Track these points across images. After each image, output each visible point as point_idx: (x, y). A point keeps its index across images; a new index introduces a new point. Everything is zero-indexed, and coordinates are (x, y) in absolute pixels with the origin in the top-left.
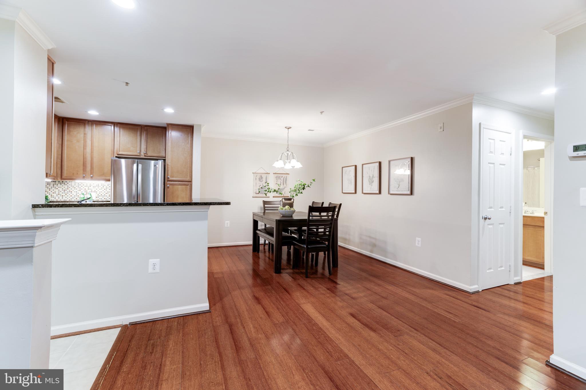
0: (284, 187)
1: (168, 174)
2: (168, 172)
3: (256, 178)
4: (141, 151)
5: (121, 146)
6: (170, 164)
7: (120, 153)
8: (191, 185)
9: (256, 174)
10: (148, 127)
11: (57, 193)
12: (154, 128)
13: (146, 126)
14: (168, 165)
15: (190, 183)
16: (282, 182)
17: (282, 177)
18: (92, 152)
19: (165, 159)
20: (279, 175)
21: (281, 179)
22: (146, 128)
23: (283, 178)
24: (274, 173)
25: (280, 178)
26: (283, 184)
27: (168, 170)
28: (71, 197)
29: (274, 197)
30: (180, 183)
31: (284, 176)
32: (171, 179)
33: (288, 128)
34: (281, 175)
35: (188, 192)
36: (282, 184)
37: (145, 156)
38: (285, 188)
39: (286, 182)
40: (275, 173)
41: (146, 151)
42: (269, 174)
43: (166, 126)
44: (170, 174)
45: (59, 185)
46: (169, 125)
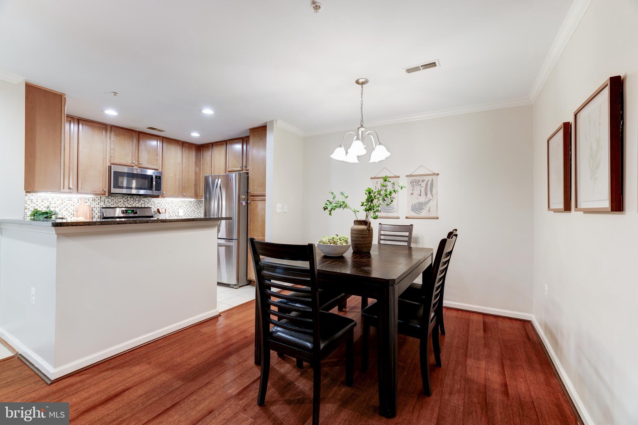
0: (427, 200)
1: (249, 188)
3: (376, 186)
4: (242, 165)
5: (230, 162)
7: (230, 170)
8: (265, 199)
9: (376, 180)
10: (247, 139)
14: (250, 178)
16: (423, 190)
17: (423, 181)
20: (417, 178)
21: (420, 185)
23: (425, 182)
24: (407, 176)
25: (419, 183)
26: (426, 194)
27: (250, 183)
29: (407, 218)
30: (260, 197)
31: (426, 178)
32: (252, 193)
33: (363, 83)
34: (421, 178)
35: (263, 208)
36: (423, 193)
37: (246, 170)
38: (429, 201)
39: (431, 191)
40: (410, 176)
41: (246, 165)
42: (399, 177)
43: (247, 134)
44: (251, 187)
46: (250, 130)
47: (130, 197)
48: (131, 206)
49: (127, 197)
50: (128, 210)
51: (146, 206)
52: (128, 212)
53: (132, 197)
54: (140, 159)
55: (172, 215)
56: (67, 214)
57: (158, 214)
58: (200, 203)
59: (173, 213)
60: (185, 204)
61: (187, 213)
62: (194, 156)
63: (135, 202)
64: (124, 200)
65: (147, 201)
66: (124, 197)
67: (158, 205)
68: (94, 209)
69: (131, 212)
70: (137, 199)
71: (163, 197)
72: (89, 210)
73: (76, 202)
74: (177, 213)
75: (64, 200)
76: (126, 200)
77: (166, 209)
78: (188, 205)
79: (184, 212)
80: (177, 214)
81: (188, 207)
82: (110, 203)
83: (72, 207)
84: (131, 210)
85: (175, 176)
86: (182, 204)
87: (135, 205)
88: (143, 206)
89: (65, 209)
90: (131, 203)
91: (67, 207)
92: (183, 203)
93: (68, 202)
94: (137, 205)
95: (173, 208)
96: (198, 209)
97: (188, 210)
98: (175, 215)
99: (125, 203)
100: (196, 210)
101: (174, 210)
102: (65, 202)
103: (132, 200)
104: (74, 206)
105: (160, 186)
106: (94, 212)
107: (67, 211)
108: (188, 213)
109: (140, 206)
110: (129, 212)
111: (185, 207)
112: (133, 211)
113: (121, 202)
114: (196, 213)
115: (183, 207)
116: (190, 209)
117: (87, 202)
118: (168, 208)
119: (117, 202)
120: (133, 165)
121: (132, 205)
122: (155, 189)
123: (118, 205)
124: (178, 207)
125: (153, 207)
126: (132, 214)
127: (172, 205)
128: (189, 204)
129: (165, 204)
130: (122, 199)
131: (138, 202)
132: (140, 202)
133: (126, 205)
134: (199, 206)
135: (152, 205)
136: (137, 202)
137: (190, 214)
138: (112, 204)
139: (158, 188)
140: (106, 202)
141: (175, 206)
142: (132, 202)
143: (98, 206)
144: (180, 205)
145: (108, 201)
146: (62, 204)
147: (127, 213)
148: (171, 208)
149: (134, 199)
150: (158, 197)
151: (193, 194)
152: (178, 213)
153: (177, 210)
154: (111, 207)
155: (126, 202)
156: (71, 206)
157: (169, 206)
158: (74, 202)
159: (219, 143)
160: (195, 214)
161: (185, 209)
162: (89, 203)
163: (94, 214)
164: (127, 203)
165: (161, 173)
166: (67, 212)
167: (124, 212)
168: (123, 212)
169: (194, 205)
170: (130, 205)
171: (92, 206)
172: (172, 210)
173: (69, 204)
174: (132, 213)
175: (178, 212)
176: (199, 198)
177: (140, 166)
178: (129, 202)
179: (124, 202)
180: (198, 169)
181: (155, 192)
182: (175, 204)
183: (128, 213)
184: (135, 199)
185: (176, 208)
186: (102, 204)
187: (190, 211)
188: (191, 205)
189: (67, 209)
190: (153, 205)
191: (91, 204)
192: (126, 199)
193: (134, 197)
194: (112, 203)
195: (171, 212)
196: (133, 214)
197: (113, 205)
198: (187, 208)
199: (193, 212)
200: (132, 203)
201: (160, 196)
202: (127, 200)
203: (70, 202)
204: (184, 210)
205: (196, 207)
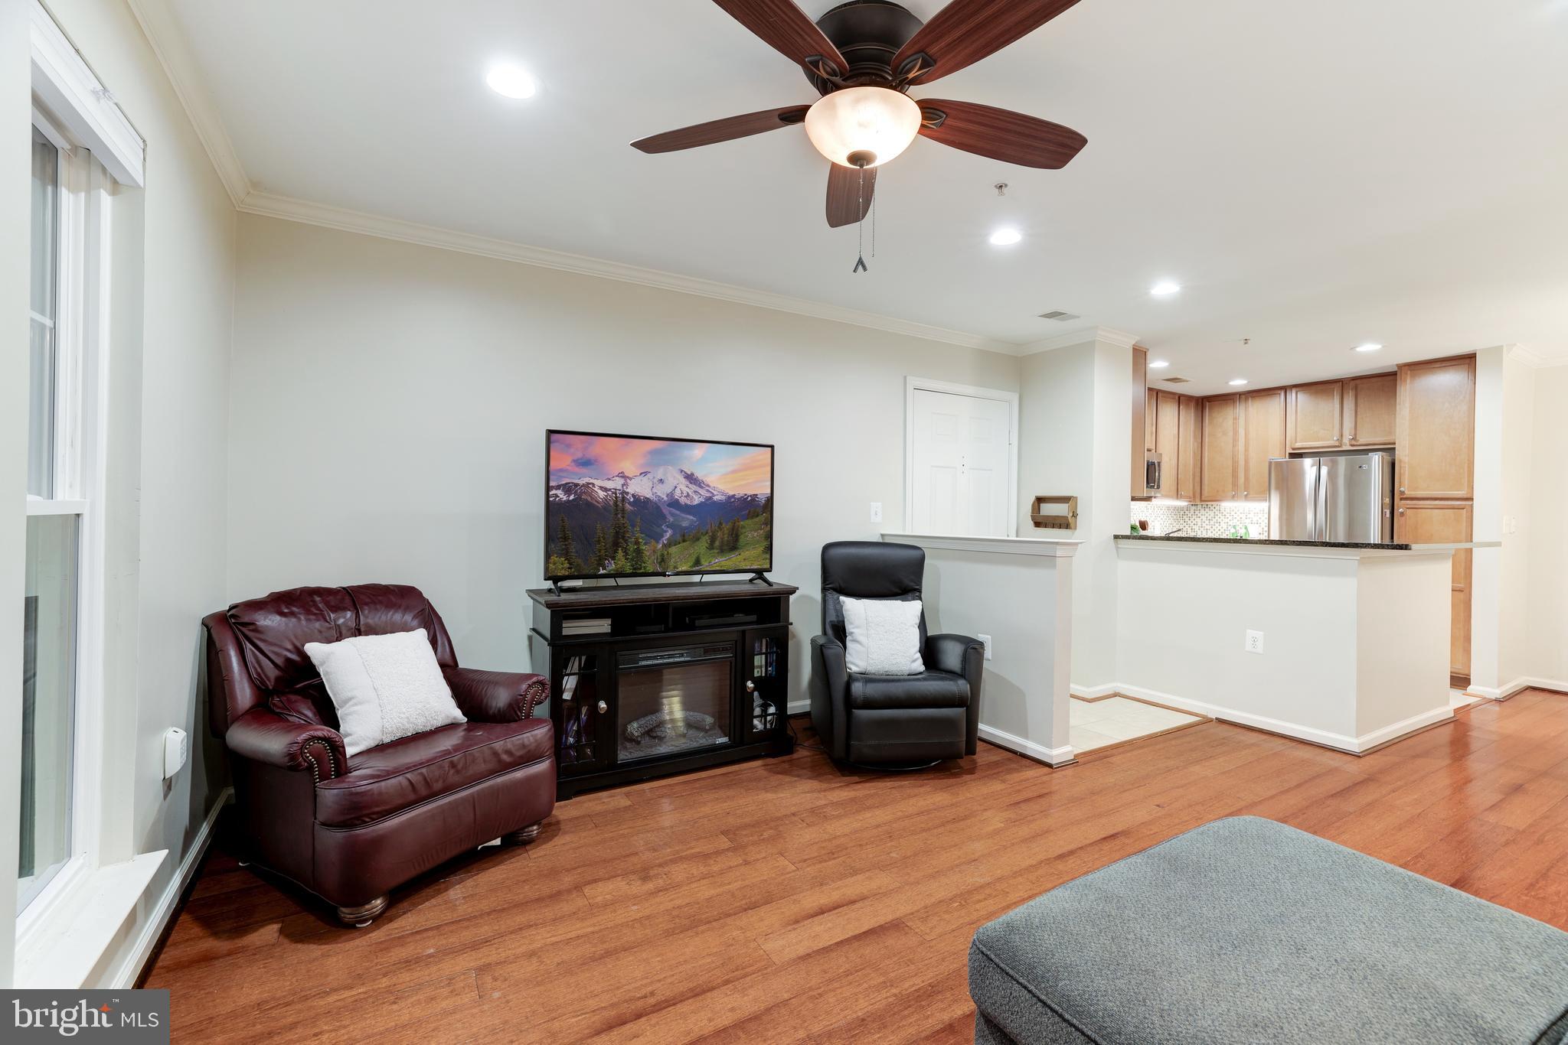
1: (1400, 482)
2: (1400, 479)
4: (1342, 436)
5: (1298, 430)
6: (1406, 459)
7: (1298, 445)
8: (1472, 506)
10: (1358, 382)
11: (1199, 524)
12: (1373, 380)
13: (1353, 380)
14: (1400, 461)
15: (1469, 503)
18: (1246, 450)
19: (1394, 448)
22: (1352, 384)
27: (1400, 474)
28: (1219, 533)
32: (1408, 493)
35: (1464, 524)
37: (1352, 445)
41: (1355, 434)
43: (1396, 369)
44: (1406, 481)
45: (1202, 511)
46: (1401, 367)
62: (1193, 420)
159: (1263, 393)
165: (1161, 456)
176: (1197, 500)
205: (1175, 517)
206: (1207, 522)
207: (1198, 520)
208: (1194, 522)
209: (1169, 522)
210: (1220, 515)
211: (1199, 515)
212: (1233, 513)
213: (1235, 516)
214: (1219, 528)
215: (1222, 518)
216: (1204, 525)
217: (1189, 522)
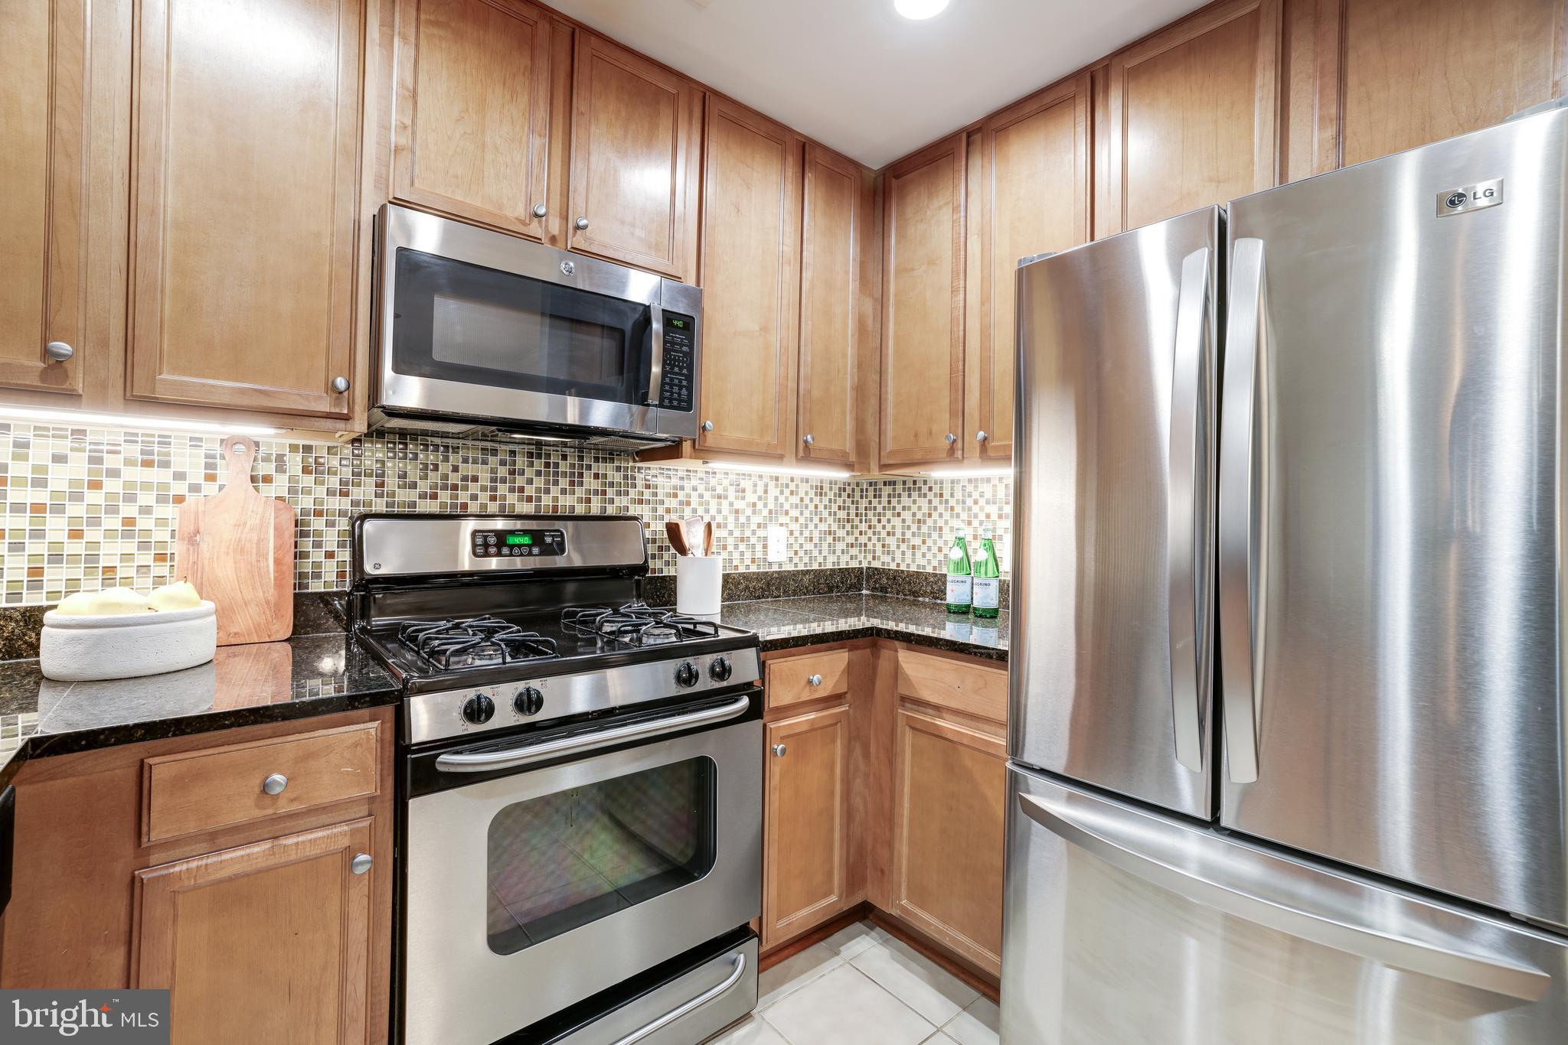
11: (898, 532)
45: (906, 500)
47: (530, 455)
48: (528, 508)
49: (513, 453)
50: (512, 532)
51: (611, 511)
52: (512, 540)
53: (539, 456)
54: (578, 201)
55: (736, 556)
56: (127, 557)
57: (673, 551)
58: (857, 494)
59: (742, 547)
60: (795, 500)
61: (801, 546)
62: (855, 229)
63: (556, 483)
64: (494, 471)
65: (618, 477)
66: (494, 452)
67: (672, 503)
68: (317, 524)
69: (526, 540)
70: (564, 467)
71: (702, 452)
72: (276, 529)
73: (197, 475)
74: (759, 548)
75: (110, 461)
76: (502, 472)
77: (709, 525)
78: (807, 507)
79: (792, 540)
80: (759, 555)
81: (807, 513)
82: (414, 486)
83: (169, 511)
84: (525, 532)
85: (764, 329)
86: (782, 499)
87: (556, 499)
88: (595, 509)
89: (114, 523)
90: (530, 491)
91: (128, 510)
92: (787, 492)
93: (138, 474)
94: (569, 502)
95: (742, 519)
96: (848, 526)
97: (807, 534)
98: (748, 555)
99: (502, 489)
100: (841, 533)
101: (748, 533)
102: (114, 473)
103: (538, 473)
104: (179, 499)
105: (690, 378)
106: (317, 545)
107: (127, 534)
108: (809, 546)
109: (580, 510)
110: (517, 540)
111: (794, 513)
112: (537, 537)
113: (475, 479)
114: (840, 546)
115: (787, 513)
116: (816, 526)
117: (267, 479)
118: (719, 519)
119: (455, 478)
120: (535, 229)
121: (539, 499)
122: (662, 399)
123: (463, 497)
124: (765, 513)
125: (644, 511)
126: (530, 554)
127: (739, 505)
128: (811, 500)
129: (707, 495)
130: (485, 462)
131: (572, 483)
132: (581, 484)
133: (504, 498)
134: (853, 512)
135: (641, 502)
136: (564, 483)
137: (815, 553)
138: (423, 496)
139: (676, 389)
140: (392, 482)
141: (749, 512)
142: (539, 482)
143: (336, 503)
144: (771, 506)
145: (403, 476)
146: (95, 485)
147: (505, 550)
148: (731, 519)
149: (547, 465)
150: (672, 451)
151: (849, 445)
152: (765, 547)
153: (761, 533)
154: (418, 510)
155: (504, 481)
156: (162, 499)
157: (725, 503)
158: (180, 476)
159: (1028, 109)
160: (838, 553)
161: (795, 527)
162: (280, 486)
163: (318, 556)
164: (512, 490)
165: (695, 296)
166: (131, 547)
167: (486, 545)
168: (479, 541)
169: (835, 508)
170: (529, 499)
171: (307, 502)
172: (737, 534)
173: (146, 486)
174: (536, 550)
175: (765, 539)
176: (874, 465)
177: (578, 241)
178: (520, 481)
179: (494, 480)
180: (869, 306)
181: (659, 424)
182: (751, 497)
183: (511, 547)
184: (557, 465)
185: (756, 519)
186: (365, 491)
187: (816, 535)
188: (821, 508)
189: (129, 521)
190: (648, 502)
191: (292, 490)
192: (503, 463)
193: (548, 456)
194: (424, 486)
195: (730, 541)
196: (541, 554)
197: (434, 496)
198: (802, 520)
199: (830, 539)
200: (538, 490)
201: (687, 446)
202: (512, 472)
203: (155, 475)
204: (791, 533)
205: (842, 514)
206: (914, 528)
207: (896, 521)
208: (889, 528)
209: (823, 527)
210: (941, 508)
211: (899, 509)
212: (969, 502)
213: (975, 509)
214: (940, 543)
215: (947, 515)
216: (908, 535)
217: (879, 527)
